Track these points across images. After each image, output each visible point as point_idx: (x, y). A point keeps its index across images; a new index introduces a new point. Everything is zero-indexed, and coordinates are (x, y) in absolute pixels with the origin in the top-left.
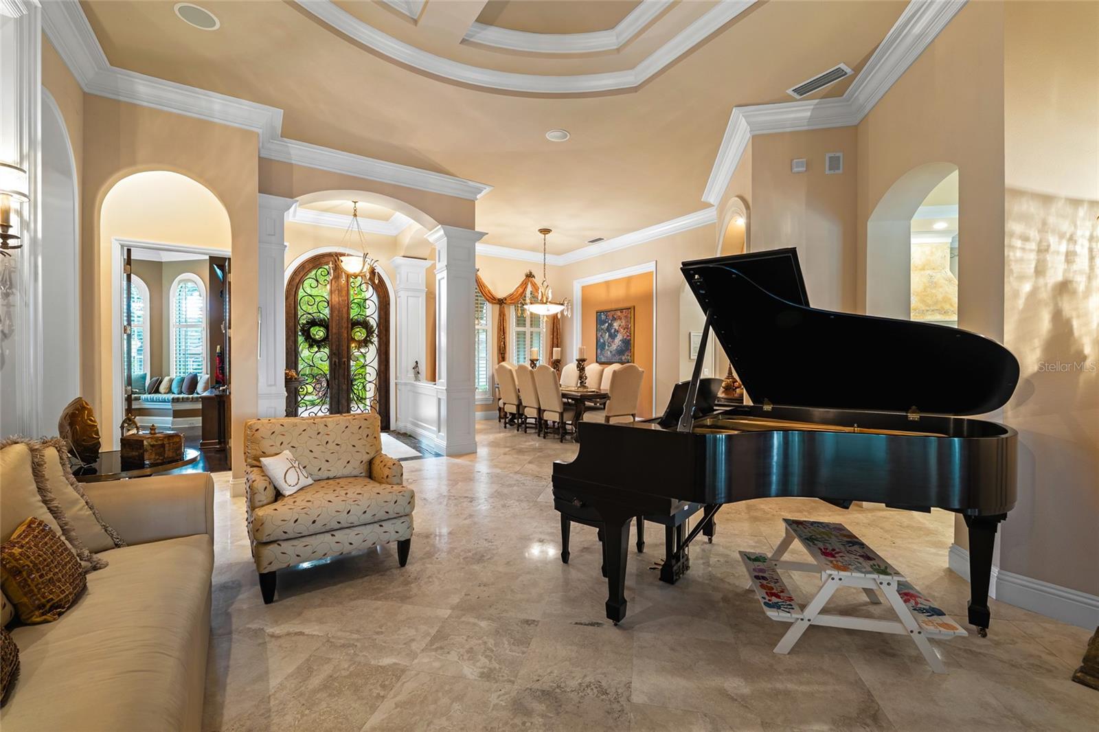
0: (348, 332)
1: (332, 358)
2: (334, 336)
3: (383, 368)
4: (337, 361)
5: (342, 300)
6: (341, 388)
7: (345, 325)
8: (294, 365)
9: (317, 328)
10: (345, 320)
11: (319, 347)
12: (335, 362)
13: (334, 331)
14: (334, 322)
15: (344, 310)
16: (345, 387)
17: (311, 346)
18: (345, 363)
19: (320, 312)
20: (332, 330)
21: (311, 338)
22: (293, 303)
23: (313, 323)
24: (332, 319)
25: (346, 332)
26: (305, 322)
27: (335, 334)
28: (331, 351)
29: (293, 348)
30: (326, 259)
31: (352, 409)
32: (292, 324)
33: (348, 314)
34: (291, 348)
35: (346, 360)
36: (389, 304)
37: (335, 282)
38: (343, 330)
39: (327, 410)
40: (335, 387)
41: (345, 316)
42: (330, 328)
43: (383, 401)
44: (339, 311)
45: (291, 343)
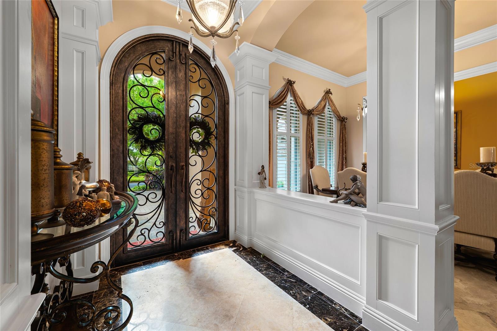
0: (186, 132)
1: (168, 162)
2: (171, 137)
3: (221, 172)
4: (174, 165)
5: (181, 95)
6: (178, 197)
7: (183, 124)
8: (121, 171)
9: (151, 127)
10: (183, 118)
11: (153, 149)
12: (172, 166)
13: (171, 130)
14: (170, 119)
15: (182, 107)
16: (182, 195)
17: (143, 148)
18: (183, 169)
19: (154, 107)
20: (168, 128)
21: (143, 137)
22: (120, 91)
23: (146, 119)
24: (168, 115)
25: (184, 132)
26: (136, 117)
27: (172, 133)
28: (167, 153)
29: (121, 149)
30: (161, 44)
31: (191, 219)
32: (119, 118)
33: (187, 111)
34: (118, 150)
35: (183, 164)
36: (228, 103)
37: (172, 73)
38: (181, 130)
39: (162, 224)
40: (172, 196)
41: (183, 113)
42: (166, 126)
43: (222, 208)
44: (176, 107)
45: (118, 143)
